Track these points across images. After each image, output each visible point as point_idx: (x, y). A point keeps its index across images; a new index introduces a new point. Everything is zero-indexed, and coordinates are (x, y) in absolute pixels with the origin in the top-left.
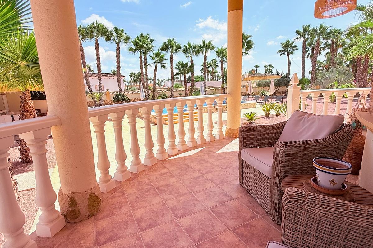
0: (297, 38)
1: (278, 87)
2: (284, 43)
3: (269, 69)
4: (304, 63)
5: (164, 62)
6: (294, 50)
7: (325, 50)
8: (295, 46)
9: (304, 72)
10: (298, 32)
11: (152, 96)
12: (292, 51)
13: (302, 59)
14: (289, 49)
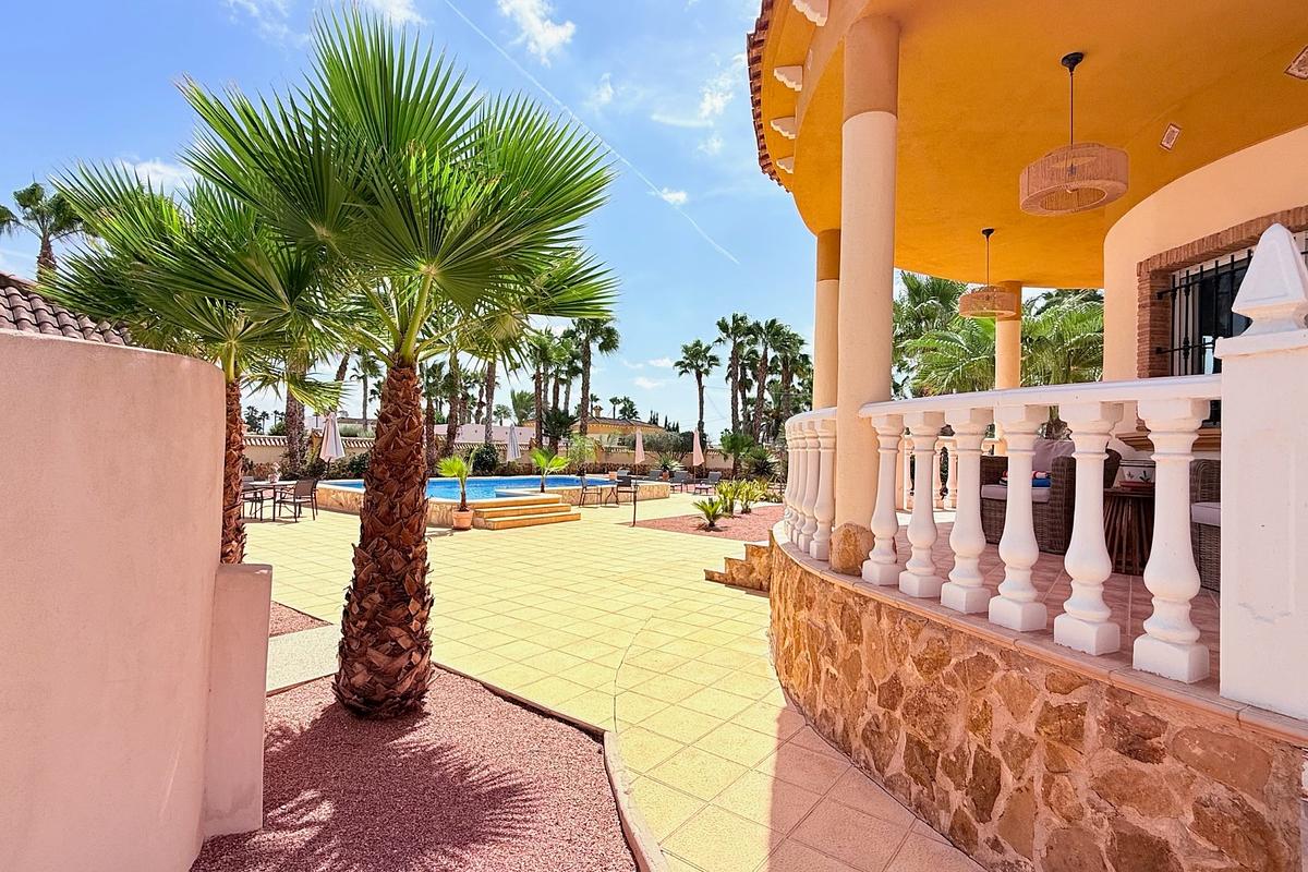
0: (720, 340)
1: (681, 455)
2: (690, 345)
4: (737, 399)
6: (710, 365)
8: (713, 358)
9: (738, 420)
10: (723, 326)
12: (706, 367)
13: (732, 390)
14: (700, 363)
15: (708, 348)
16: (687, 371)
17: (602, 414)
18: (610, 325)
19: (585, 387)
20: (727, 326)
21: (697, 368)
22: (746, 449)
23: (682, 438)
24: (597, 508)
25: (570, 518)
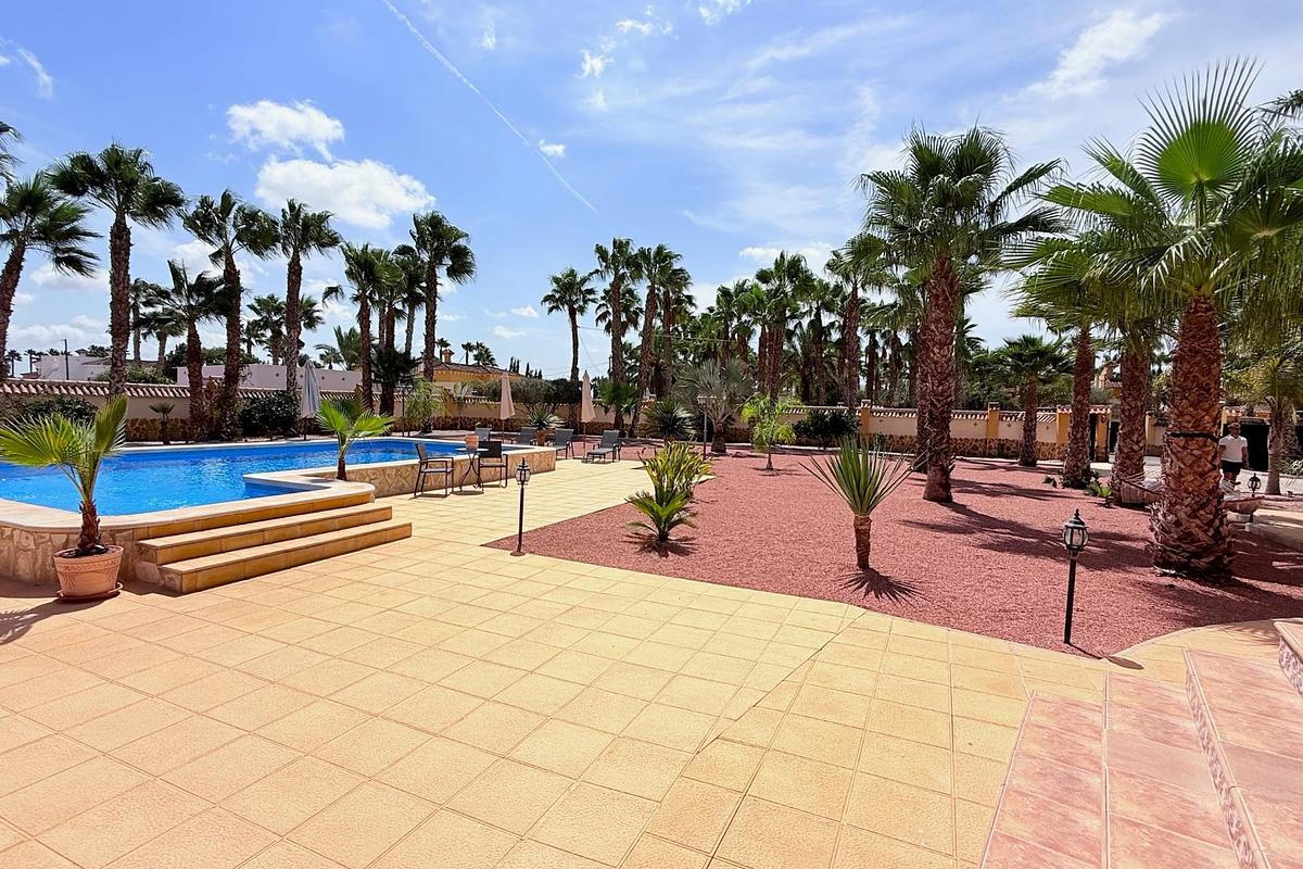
0: (597, 271)
1: (552, 407)
2: (561, 275)
8: (589, 292)
10: (602, 254)
12: (582, 303)
14: (574, 298)
15: (584, 280)
16: (557, 307)
17: (454, 359)
18: (462, 242)
19: (431, 322)
20: (606, 252)
21: (571, 303)
22: (630, 400)
23: (554, 387)
24: (446, 496)
25: (389, 535)
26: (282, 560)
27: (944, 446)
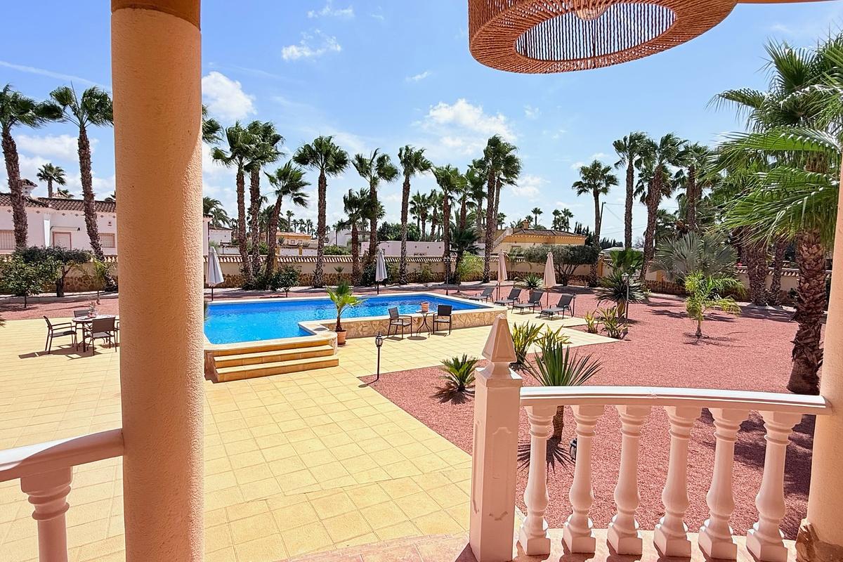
1: (573, 266)
2: (588, 166)
3: (562, 219)
4: (631, 215)
5: (301, 190)
6: (608, 185)
7: (677, 190)
8: (612, 178)
9: (631, 235)
10: (619, 147)
11: (264, 271)
12: (604, 186)
13: (626, 206)
14: (598, 182)
15: (608, 169)
16: (585, 191)
18: (512, 153)
21: (595, 187)
22: (636, 262)
24: (402, 339)
25: (324, 365)
26: (264, 372)
27: (809, 341)
